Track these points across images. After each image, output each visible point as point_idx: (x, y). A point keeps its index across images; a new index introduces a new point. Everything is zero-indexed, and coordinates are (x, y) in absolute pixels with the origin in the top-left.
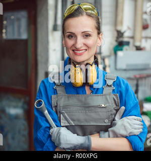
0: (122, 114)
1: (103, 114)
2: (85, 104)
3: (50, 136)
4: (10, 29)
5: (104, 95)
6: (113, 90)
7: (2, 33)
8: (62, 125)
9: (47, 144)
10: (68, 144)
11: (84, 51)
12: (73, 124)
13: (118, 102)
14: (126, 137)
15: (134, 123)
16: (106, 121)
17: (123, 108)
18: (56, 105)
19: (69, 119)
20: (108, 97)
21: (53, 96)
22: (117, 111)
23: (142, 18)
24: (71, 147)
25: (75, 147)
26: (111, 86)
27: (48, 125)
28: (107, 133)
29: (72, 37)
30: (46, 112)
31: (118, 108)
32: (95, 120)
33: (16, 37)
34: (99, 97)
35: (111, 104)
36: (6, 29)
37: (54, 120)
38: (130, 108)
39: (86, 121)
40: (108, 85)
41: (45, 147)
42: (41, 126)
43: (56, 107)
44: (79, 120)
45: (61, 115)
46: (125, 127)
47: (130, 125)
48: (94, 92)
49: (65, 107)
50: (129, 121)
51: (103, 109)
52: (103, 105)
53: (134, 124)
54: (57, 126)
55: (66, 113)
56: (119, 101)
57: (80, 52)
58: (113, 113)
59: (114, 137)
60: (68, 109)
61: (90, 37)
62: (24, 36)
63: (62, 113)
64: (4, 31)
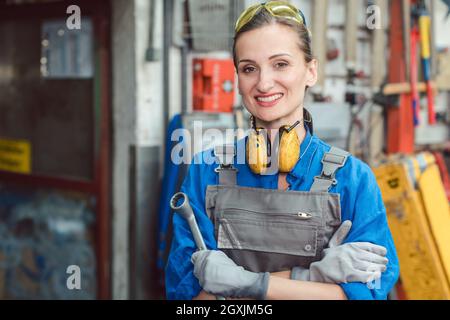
0: (343, 236)
1: (302, 233)
2: (269, 209)
3: (192, 266)
4: (55, 56)
5: (312, 194)
6: (333, 186)
7: (39, 64)
8: (219, 246)
9: (184, 281)
10: (220, 285)
11: (277, 96)
12: (240, 248)
13: (337, 211)
14: (341, 284)
15: (362, 257)
16: (308, 247)
17: (348, 223)
18: (213, 205)
19: (233, 236)
20: (318, 198)
21: (209, 187)
22: (336, 228)
23: (325, 38)
24: (225, 292)
25: (234, 292)
26: (329, 177)
27: (191, 244)
28: (306, 272)
29: (251, 69)
30: (192, 217)
31: (337, 223)
32: (284, 244)
33: (69, 73)
34: (301, 197)
35: (321, 215)
36: (48, 57)
37: (205, 236)
38: (361, 226)
39: (266, 243)
40: (323, 175)
41: (179, 286)
42: (178, 244)
43: (212, 208)
44: (251, 241)
45: (220, 227)
46: (340, 262)
47: (353, 260)
48: (293, 187)
49: (229, 211)
50: (353, 252)
51: (302, 222)
52: (304, 215)
53: (363, 260)
54: (209, 247)
55: (230, 223)
56: (340, 209)
57: (270, 99)
58: (323, 233)
59: (319, 281)
60: (235, 216)
61: (288, 67)
62: (86, 72)
63: (222, 223)
64: (44, 60)
